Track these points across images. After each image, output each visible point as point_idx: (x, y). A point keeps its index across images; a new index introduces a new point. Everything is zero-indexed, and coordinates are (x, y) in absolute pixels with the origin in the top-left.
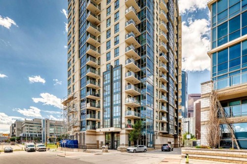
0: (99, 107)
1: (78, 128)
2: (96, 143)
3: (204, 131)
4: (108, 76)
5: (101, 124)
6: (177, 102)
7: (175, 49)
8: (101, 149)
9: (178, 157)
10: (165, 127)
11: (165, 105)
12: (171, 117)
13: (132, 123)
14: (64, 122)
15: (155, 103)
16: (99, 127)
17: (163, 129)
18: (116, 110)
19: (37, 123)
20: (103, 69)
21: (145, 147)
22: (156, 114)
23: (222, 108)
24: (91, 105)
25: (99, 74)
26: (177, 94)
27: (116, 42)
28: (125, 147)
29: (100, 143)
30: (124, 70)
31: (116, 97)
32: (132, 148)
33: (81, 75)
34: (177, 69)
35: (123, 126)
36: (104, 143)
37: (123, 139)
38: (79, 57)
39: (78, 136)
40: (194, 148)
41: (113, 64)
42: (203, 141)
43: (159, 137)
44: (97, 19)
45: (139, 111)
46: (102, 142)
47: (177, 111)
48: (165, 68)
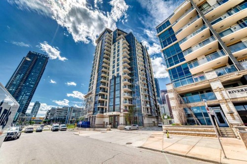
0: (106, 99)
1: (92, 113)
2: (102, 123)
3: (175, 113)
4: (113, 81)
5: (107, 109)
6: (154, 95)
7: (149, 68)
8: (106, 128)
9: (161, 133)
10: (149, 110)
11: (147, 96)
12: (152, 104)
13: (128, 109)
14: (83, 109)
15: (141, 96)
16: (106, 112)
17: (148, 113)
18: (117, 100)
19: (65, 109)
20: (110, 77)
21: (137, 126)
22: (142, 102)
23: (181, 98)
24: (102, 98)
25: (108, 80)
26: (154, 90)
27: (118, 65)
28: (123, 126)
29: (105, 123)
30: (122, 78)
31: (117, 93)
32: (127, 127)
33: (97, 81)
34: (151, 77)
35: (122, 111)
36: (108, 123)
37: (122, 120)
38: (98, 72)
39: (91, 119)
40: (171, 125)
41: (116, 75)
42: (176, 120)
43: (146, 118)
44: (108, 57)
45: (131, 101)
46: (107, 123)
47: (155, 100)
48: (145, 77)
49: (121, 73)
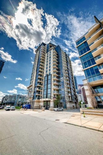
0: (42, 89)
1: (32, 99)
2: (39, 106)
3: (89, 100)
4: (46, 78)
5: (42, 97)
6: (74, 88)
7: (70, 69)
8: (41, 109)
9: (79, 113)
10: (70, 98)
11: (69, 88)
12: (72, 94)
13: (56, 96)
14: (26, 96)
15: (65, 88)
16: (41, 98)
17: (69, 99)
18: (49, 90)
19: (14, 96)
20: (45, 75)
21: (62, 108)
22: (66, 92)
23: (93, 90)
24: (39, 89)
25: (43, 77)
26: (73, 84)
27: (50, 67)
28: (52, 108)
29: (41, 106)
30: (52, 76)
31: (49, 85)
32: (56, 109)
33: (36, 77)
34: (72, 75)
35: (52, 98)
36: (43, 106)
37: (52, 104)
38: (36, 71)
39: (31, 103)
40: (86, 109)
41: (48, 74)
42: (90, 105)
43: (68, 103)
45: (59, 91)
46: (42, 106)
47: (74, 91)
48: (68, 75)
49: (52, 72)
